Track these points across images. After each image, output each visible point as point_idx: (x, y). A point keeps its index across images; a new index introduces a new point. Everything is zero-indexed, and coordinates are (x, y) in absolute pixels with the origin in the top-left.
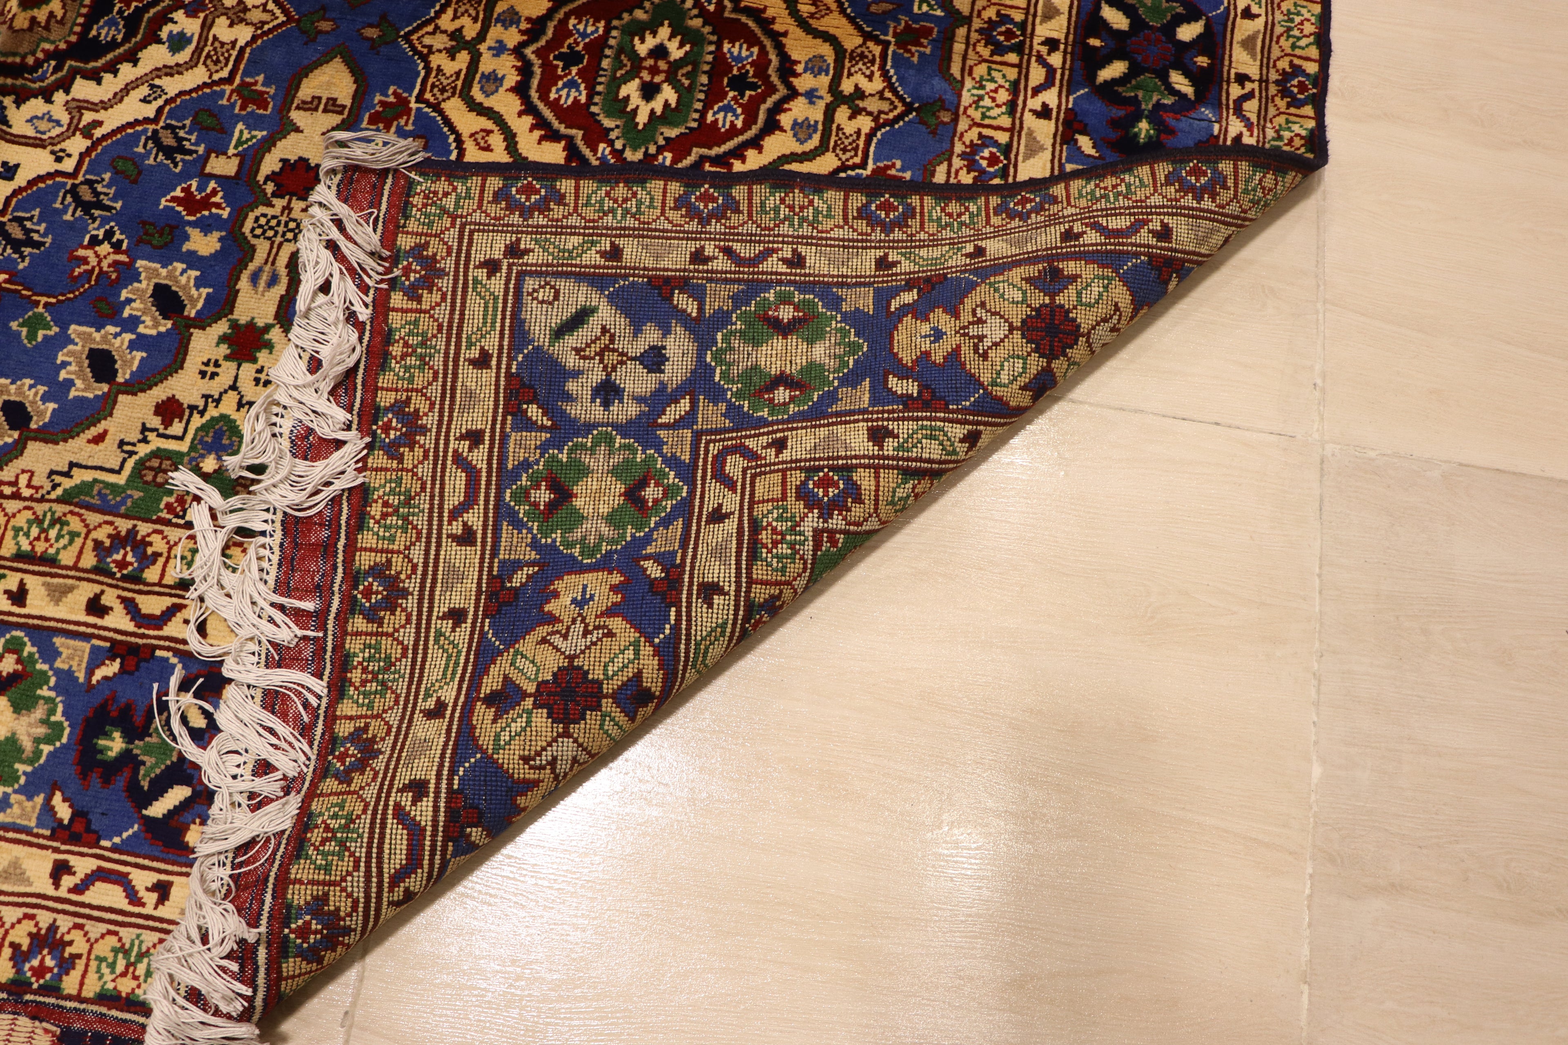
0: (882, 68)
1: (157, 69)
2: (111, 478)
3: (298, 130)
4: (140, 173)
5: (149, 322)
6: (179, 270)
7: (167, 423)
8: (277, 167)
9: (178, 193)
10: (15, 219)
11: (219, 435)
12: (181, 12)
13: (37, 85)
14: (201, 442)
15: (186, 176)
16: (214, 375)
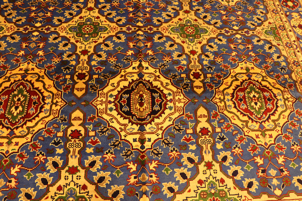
0: (289, 93)
1: (169, 114)
2: (195, 199)
3: (200, 122)
4: (175, 136)
5: (189, 165)
6: (190, 154)
7: (201, 185)
8: (200, 130)
9: (184, 138)
10: (154, 149)
11: (212, 185)
12: (169, 102)
13: (148, 121)
14: (209, 187)
15: (183, 135)
16: (206, 173)
